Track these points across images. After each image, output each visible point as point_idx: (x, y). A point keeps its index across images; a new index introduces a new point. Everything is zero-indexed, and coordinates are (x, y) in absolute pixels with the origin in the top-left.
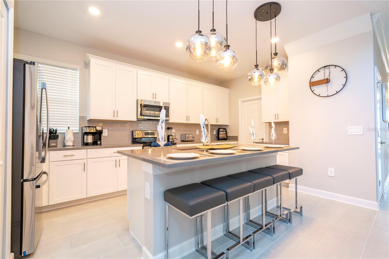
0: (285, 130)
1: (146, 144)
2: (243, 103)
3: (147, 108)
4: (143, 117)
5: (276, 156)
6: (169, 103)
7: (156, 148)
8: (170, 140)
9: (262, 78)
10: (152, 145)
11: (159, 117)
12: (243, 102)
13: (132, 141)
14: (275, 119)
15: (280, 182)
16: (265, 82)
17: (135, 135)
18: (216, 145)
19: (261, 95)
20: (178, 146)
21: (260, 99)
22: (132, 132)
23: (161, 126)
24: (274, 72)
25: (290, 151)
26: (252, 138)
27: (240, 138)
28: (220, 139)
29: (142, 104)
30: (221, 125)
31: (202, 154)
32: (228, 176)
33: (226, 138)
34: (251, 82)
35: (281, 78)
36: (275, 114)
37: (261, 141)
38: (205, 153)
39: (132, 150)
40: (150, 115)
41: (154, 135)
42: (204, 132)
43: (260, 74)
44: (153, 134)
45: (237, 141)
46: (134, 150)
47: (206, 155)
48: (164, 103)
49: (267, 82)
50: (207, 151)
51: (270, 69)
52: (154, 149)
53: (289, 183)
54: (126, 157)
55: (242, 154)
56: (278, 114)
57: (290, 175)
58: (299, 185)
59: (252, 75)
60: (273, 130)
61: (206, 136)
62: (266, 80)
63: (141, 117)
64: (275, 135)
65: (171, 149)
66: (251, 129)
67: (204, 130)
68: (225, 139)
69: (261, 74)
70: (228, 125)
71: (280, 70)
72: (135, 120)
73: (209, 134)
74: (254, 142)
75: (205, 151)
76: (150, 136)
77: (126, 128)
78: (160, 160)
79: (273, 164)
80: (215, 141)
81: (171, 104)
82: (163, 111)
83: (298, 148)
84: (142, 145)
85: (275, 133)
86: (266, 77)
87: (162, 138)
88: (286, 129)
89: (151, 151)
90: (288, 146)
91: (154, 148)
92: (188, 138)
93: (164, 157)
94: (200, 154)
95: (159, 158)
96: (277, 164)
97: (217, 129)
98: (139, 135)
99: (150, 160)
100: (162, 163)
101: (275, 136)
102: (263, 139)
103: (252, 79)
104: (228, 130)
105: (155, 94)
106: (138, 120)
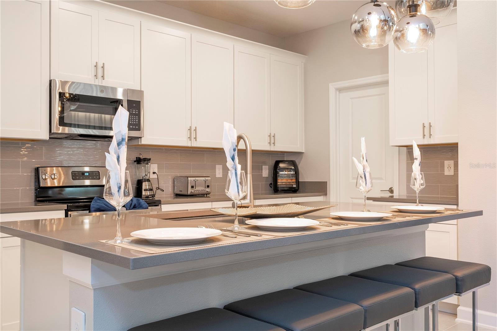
0: (449, 167)
1: (77, 204)
2: (340, 93)
3: (78, 103)
4: (67, 130)
5: (424, 233)
6: (141, 93)
7: (104, 216)
8: (144, 193)
9: (390, 28)
10: (93, 207)
11: (111, 129)
12: (340, 90)
13: (37, 197)
14: (424, 138)
15: (434, 303)
16: (396, 38)
17: (46, 179)
18: (270, 205)
19: (388, 73)
20: (166, 208)
21: (386, 83)
22: (37, 170)
23: (115, 153)
24: (418, 13)
25: (461, 221)
26: (361, 188)
27: (332, 189)
28: (279, 189)
29: (64, 94)
30: (283, 153)
31: (229, 229)
32: (299, 288)
33: (295, 186)
34: (359, 39)
35: (437, 31)
36: (424, 124)
37: (388, 195)
38: (236, 227)
39: (35, 220)
40: (87, 124)
41: (99, 179)
42: (234, 172)
43: (382, 17)
44: (95, 175)
45: (326, 194)
46: (42, 220)
47: (239, 233)
48: (126, 92)
49: (401, 39)
50: (241, 222)
51: (410, 7)
52: (99, 216)
53: (458, 306)
54: (17, 240)
55: (335, 228)
56: (430, 123)
57: (459, 283)
58: (481, 309)
59: (363, 21)
60: (416, 167)
61: (239, 180)
62: (399, 34)
63: (61, 130)
64: (422, 178)
65: (145, 216)
66: (360, 162)
67: (235, 164)
68: (292, 190)
69: (387, 19)
70: (299, 154)
71: (435, 9)
72: (45, 135)
73: (249, 175)
74: (369, 199)
75: (236, 222)
76: (87, 182)
77: (19, 160)
78: (113, 247)
79: (414, 255)
80: (266, 194)
81: (145, 95)
82: (123, 114)
83: (480, 213)
84: (65, 206)
85: (421, 174)
86: (397, 28)
87: (120, 188)
88: (452, 162)
89: (91, 224)
90: (455, 207)
91: (98, 213)
92: (192, 187)
93: (126, 240)
94: (222, 230)
95: (111, 242)
96: (426, 256)
97: (273, 163)
98: (55, 178)
99: (86, 248)
100: (119, 255)
101: (422, 182)
102: (391, 191)
103: (363, 30)
104: (300, 165)
105: (100, 65)
106: (54, 138)
